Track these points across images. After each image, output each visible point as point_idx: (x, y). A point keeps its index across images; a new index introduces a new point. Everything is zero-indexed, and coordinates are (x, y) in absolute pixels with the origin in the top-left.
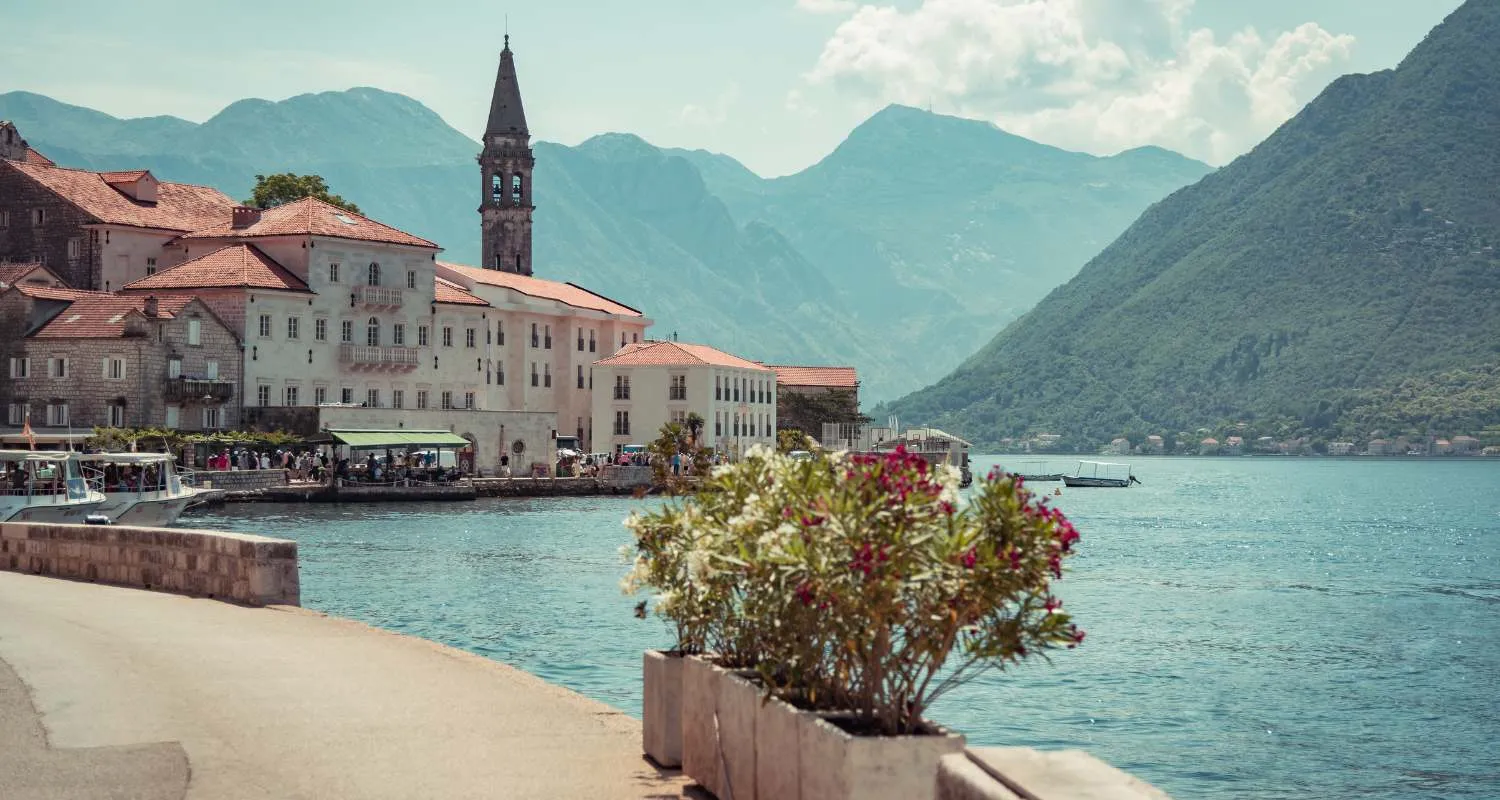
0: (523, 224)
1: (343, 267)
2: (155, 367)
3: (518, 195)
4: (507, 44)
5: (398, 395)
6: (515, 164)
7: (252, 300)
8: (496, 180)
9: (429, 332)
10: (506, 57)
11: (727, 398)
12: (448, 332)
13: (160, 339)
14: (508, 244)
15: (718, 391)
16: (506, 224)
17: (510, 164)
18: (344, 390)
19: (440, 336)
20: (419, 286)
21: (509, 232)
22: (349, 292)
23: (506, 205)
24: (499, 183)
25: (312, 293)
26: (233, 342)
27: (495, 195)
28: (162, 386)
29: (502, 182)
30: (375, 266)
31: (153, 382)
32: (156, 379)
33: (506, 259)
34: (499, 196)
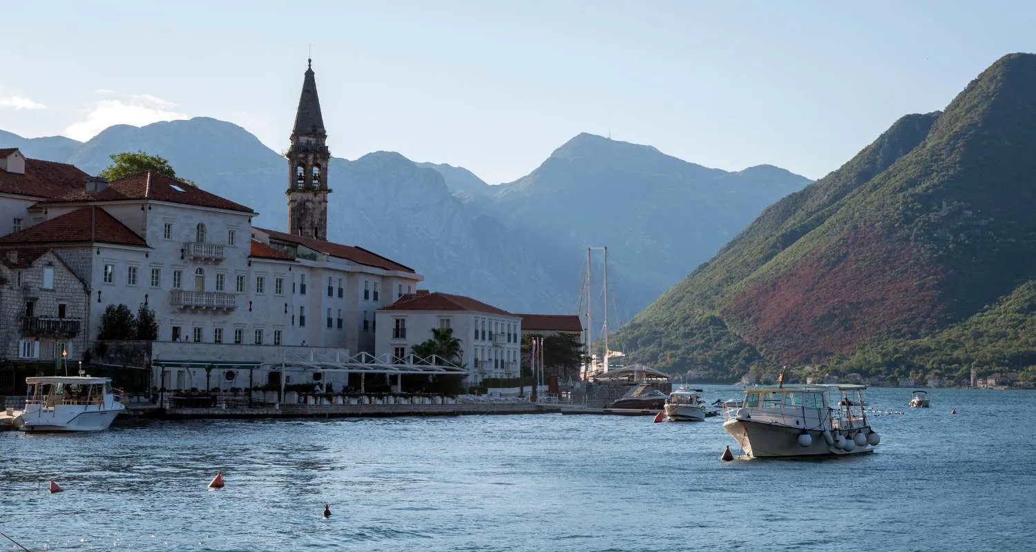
0: (320, 203)
1: (175, 227)
2: (13, 307)
3: (317, 182)
4: (310, 65)
5: (218, 332)
6: (315, 158)
7: (98, 253)
8: (300, 170)
9: (245, 280)
10: (310, 76)
11: (483, 338)
12: (260, 281)
13: (19, 283)
14: (309, 218)
15: (477, 332)
16: (307, 204)
17: (311, 157)
18: (174, 328)
19: (254, 284)
20: (237, 244)
21: (310, 209)
22: (179, 248)
23: (308, 188)
24: (302, 172)
25: (149, 247)
26: (81, 286)
27: (299, 182)
28: (19, 323)
29: (304, 171)
30: (202, 226)
31: (11, 319)
32: (14, 317)
33: (307, 230)
34: (302, 182)
